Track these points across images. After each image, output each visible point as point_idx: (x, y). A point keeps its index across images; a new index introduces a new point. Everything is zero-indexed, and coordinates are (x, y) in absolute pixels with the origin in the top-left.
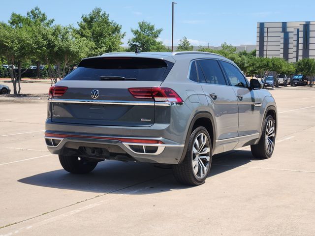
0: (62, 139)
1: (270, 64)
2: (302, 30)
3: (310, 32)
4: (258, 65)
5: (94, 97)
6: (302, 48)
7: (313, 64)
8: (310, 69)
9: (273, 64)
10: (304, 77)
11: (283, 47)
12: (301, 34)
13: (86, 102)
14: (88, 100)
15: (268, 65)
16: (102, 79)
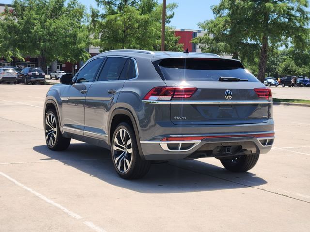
0: (199, 142)
16: (221, 80)
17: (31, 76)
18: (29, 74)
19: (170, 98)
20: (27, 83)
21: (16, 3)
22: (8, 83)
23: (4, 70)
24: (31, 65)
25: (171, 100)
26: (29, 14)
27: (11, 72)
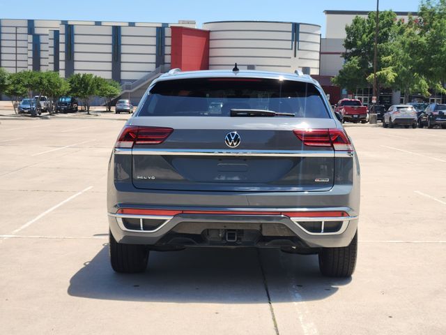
0: (169, 218)
1: (45, 82)
2: (64, 32)
3: (75, 36)
4: (26, 83)
5: (233, 145)
6: (64, 59)
7: (91, 82)
8: (86, 89)
9: (49, 81)
10: (73, 101)
11: (31, 56)
12: (62, 39)
13: (216, 153)
14: (220, 151)
15: (41, 83)
16: (234, 114)
17: (436, 116)
18: (435, 113)
19: (130, 144)
20: (431, 127)
21: (423, 9)
22: (407, 127)
23: (398, 108)
24: (435, 99)
25: (132, 148)
26: (439, 24)
27: (409, 111)
